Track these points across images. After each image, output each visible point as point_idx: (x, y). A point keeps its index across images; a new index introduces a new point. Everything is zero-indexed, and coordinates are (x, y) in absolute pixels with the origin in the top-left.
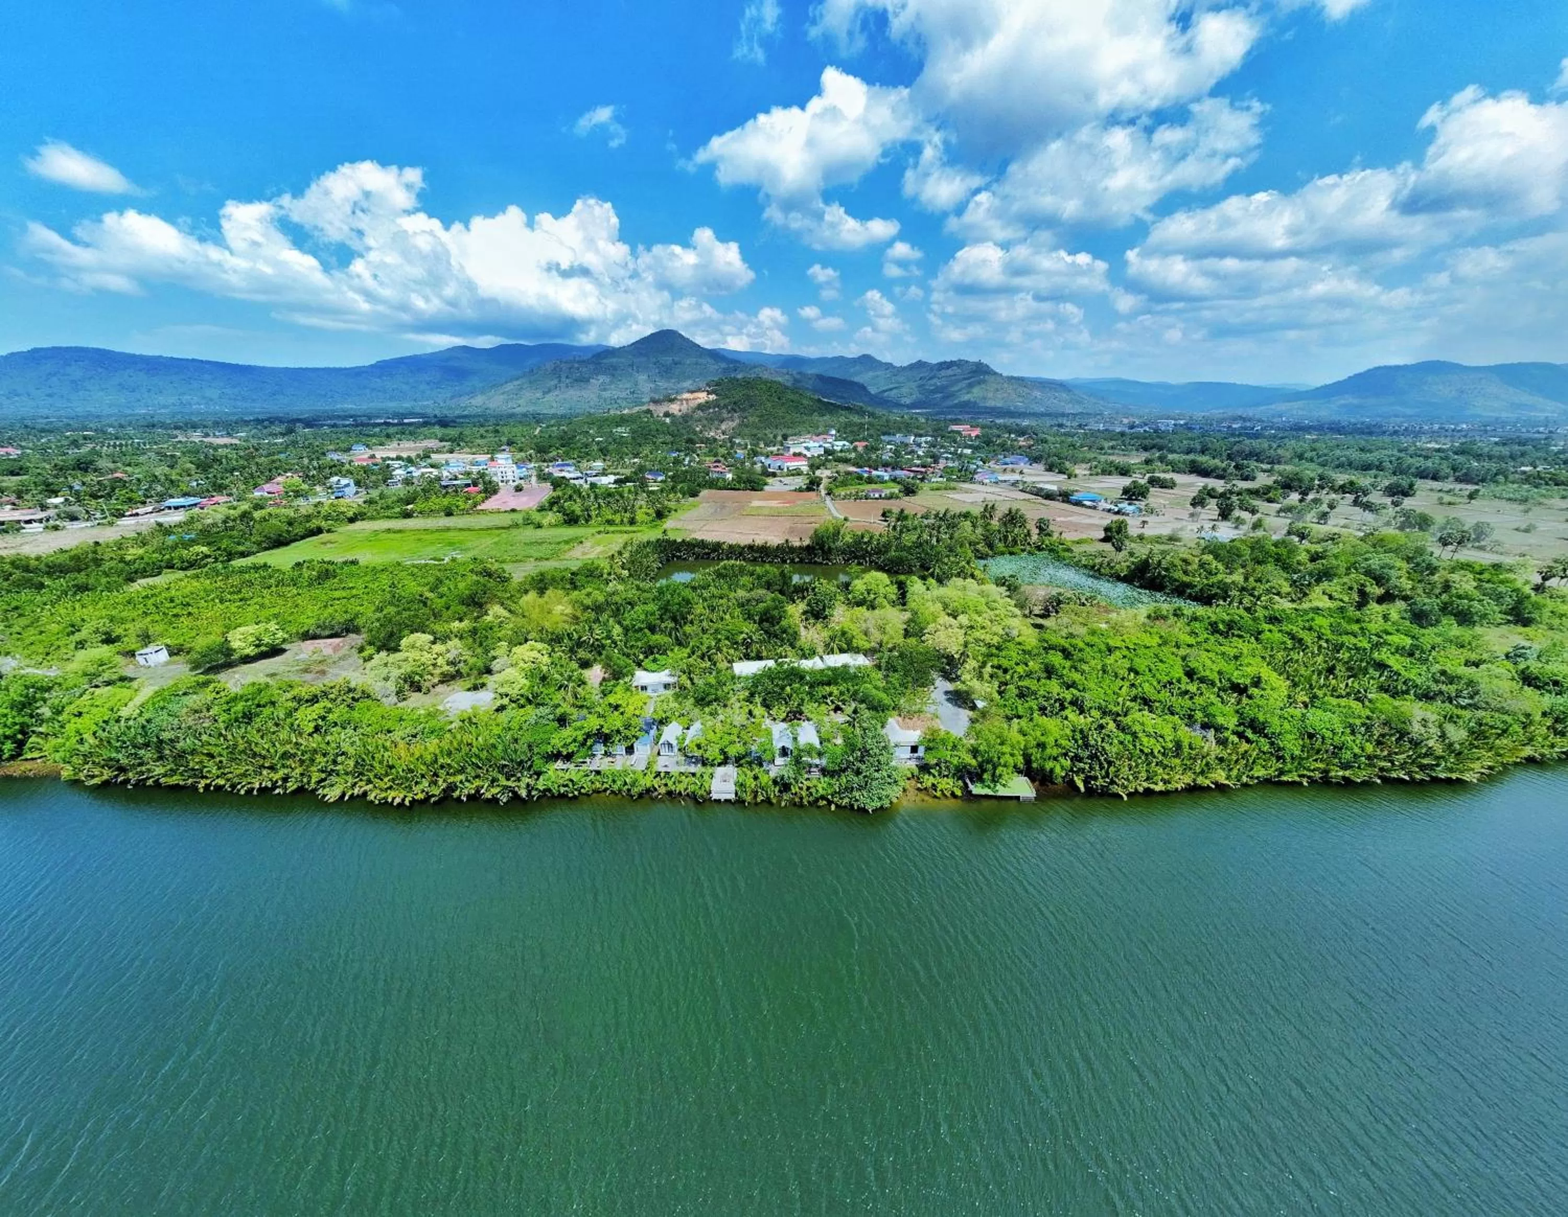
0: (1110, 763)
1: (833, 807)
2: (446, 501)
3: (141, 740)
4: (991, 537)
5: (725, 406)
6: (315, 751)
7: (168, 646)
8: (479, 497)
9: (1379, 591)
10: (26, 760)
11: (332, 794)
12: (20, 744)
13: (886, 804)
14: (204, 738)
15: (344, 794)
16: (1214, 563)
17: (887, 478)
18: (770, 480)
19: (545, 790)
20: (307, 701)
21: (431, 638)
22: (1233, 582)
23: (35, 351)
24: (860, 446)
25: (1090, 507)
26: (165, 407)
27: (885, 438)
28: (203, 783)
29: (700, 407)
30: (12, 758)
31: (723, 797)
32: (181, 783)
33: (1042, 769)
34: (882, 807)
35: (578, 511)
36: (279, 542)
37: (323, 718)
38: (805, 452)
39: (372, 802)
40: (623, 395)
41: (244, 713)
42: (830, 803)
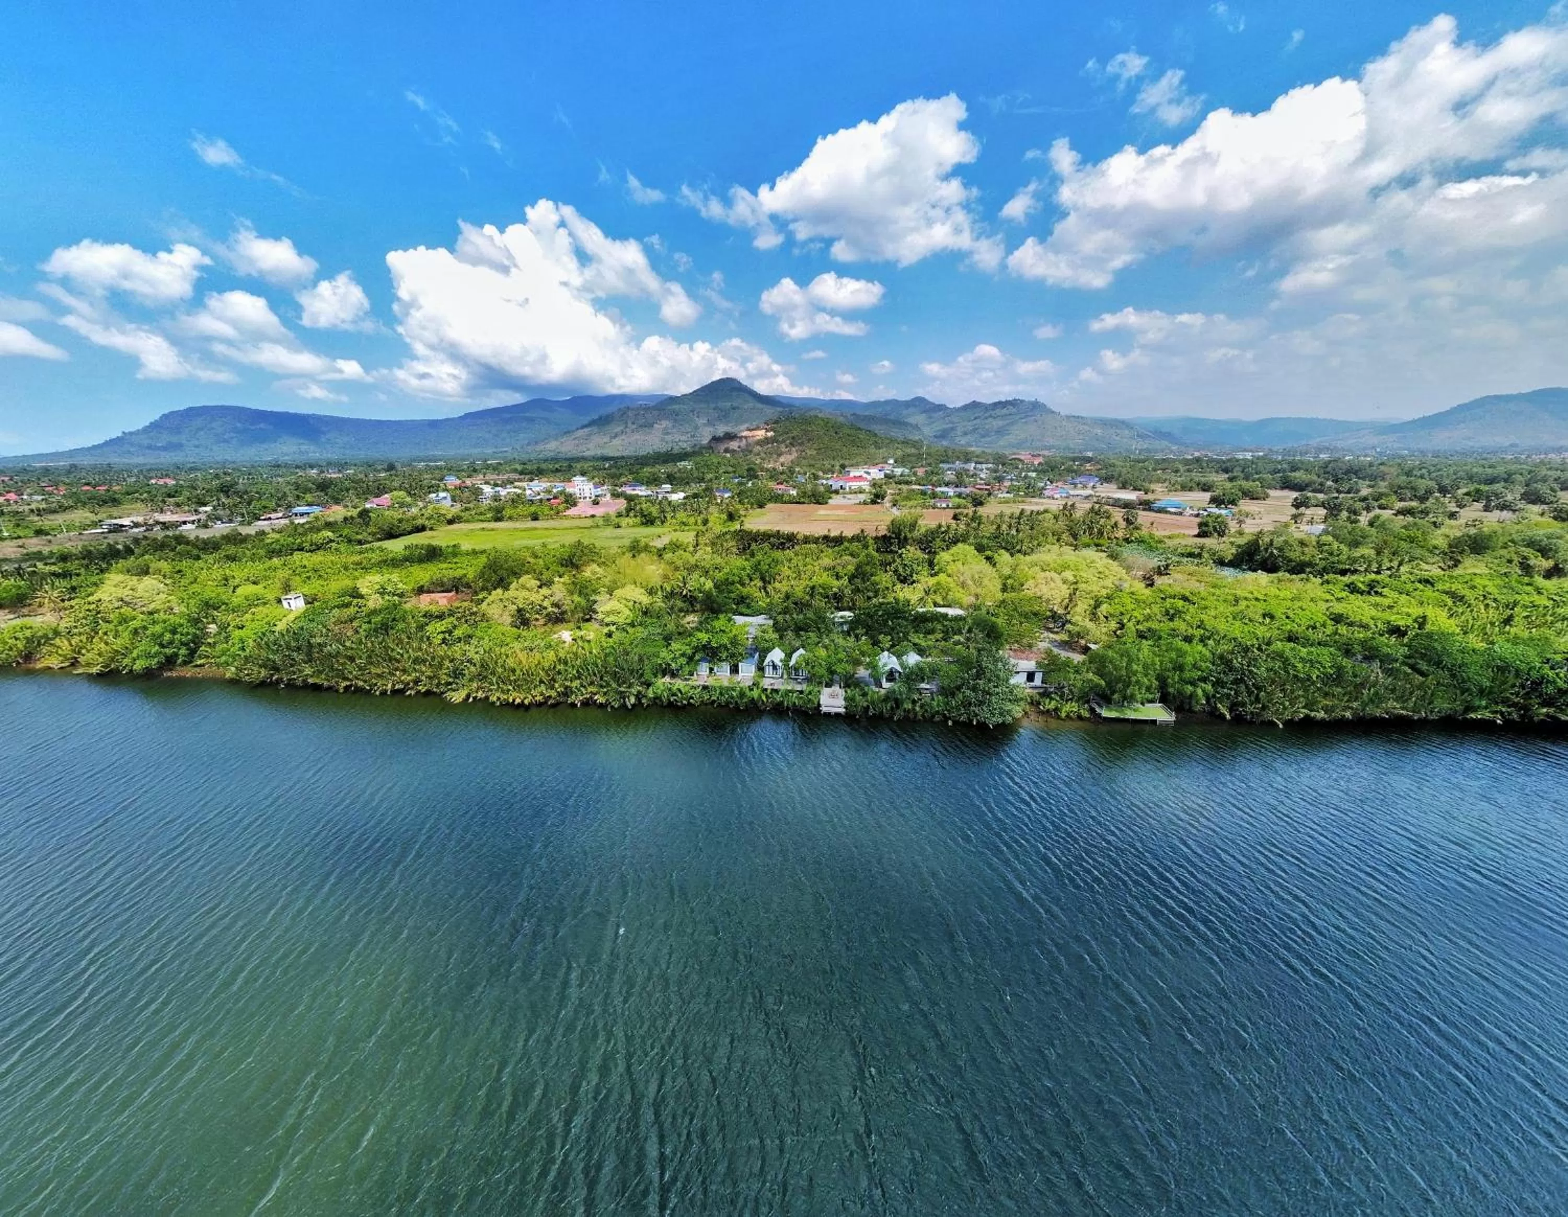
0: (1259, 689)
1: (950, 723)
2: (533, 509)
3: (293, 644)
4: (1076, 529)
5: (784, 441)
6: (443, 658)
7: (305, 595)
8: (561, 507)
9: (1548, 564)
10: (197, 666)
11: (457, 697)
12: (192, 653)
13: (1009, 719)
14: (348, 644)
15: (468, 696)
16: (1335, 545)
17: (951, 494)
18: (833, 496)
19: (655, 698)
20: (437, 617)
21: (538, 583)
22: (1362, 556)
23: (191, 409)
24: (921, 472)
25: (1175, 514)
26: (286, 454)
27: (945, 466)
28: (344, 684)
29: (760, 443)
30: (185, 663)
31: (833, 710)
32: (326, 683)
33: (1180, 693)
34: (1003, 723)
35: (655, 514)
36: (391, 535)
37: (450, 632)
38: (865, 475)
39: (494, 703)
40: (684, 438)
41: (382, 625)
42: (946, 719)
